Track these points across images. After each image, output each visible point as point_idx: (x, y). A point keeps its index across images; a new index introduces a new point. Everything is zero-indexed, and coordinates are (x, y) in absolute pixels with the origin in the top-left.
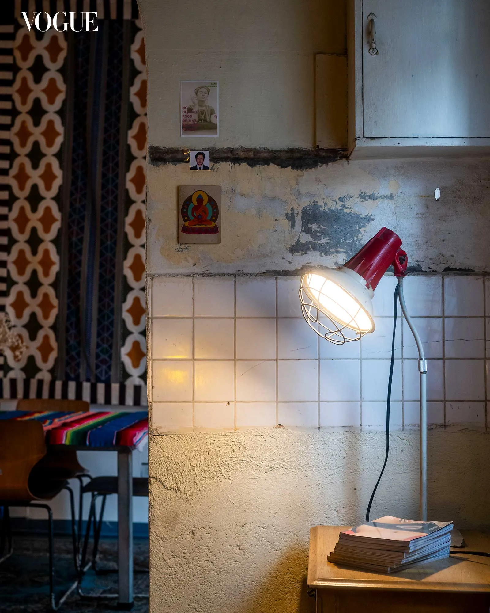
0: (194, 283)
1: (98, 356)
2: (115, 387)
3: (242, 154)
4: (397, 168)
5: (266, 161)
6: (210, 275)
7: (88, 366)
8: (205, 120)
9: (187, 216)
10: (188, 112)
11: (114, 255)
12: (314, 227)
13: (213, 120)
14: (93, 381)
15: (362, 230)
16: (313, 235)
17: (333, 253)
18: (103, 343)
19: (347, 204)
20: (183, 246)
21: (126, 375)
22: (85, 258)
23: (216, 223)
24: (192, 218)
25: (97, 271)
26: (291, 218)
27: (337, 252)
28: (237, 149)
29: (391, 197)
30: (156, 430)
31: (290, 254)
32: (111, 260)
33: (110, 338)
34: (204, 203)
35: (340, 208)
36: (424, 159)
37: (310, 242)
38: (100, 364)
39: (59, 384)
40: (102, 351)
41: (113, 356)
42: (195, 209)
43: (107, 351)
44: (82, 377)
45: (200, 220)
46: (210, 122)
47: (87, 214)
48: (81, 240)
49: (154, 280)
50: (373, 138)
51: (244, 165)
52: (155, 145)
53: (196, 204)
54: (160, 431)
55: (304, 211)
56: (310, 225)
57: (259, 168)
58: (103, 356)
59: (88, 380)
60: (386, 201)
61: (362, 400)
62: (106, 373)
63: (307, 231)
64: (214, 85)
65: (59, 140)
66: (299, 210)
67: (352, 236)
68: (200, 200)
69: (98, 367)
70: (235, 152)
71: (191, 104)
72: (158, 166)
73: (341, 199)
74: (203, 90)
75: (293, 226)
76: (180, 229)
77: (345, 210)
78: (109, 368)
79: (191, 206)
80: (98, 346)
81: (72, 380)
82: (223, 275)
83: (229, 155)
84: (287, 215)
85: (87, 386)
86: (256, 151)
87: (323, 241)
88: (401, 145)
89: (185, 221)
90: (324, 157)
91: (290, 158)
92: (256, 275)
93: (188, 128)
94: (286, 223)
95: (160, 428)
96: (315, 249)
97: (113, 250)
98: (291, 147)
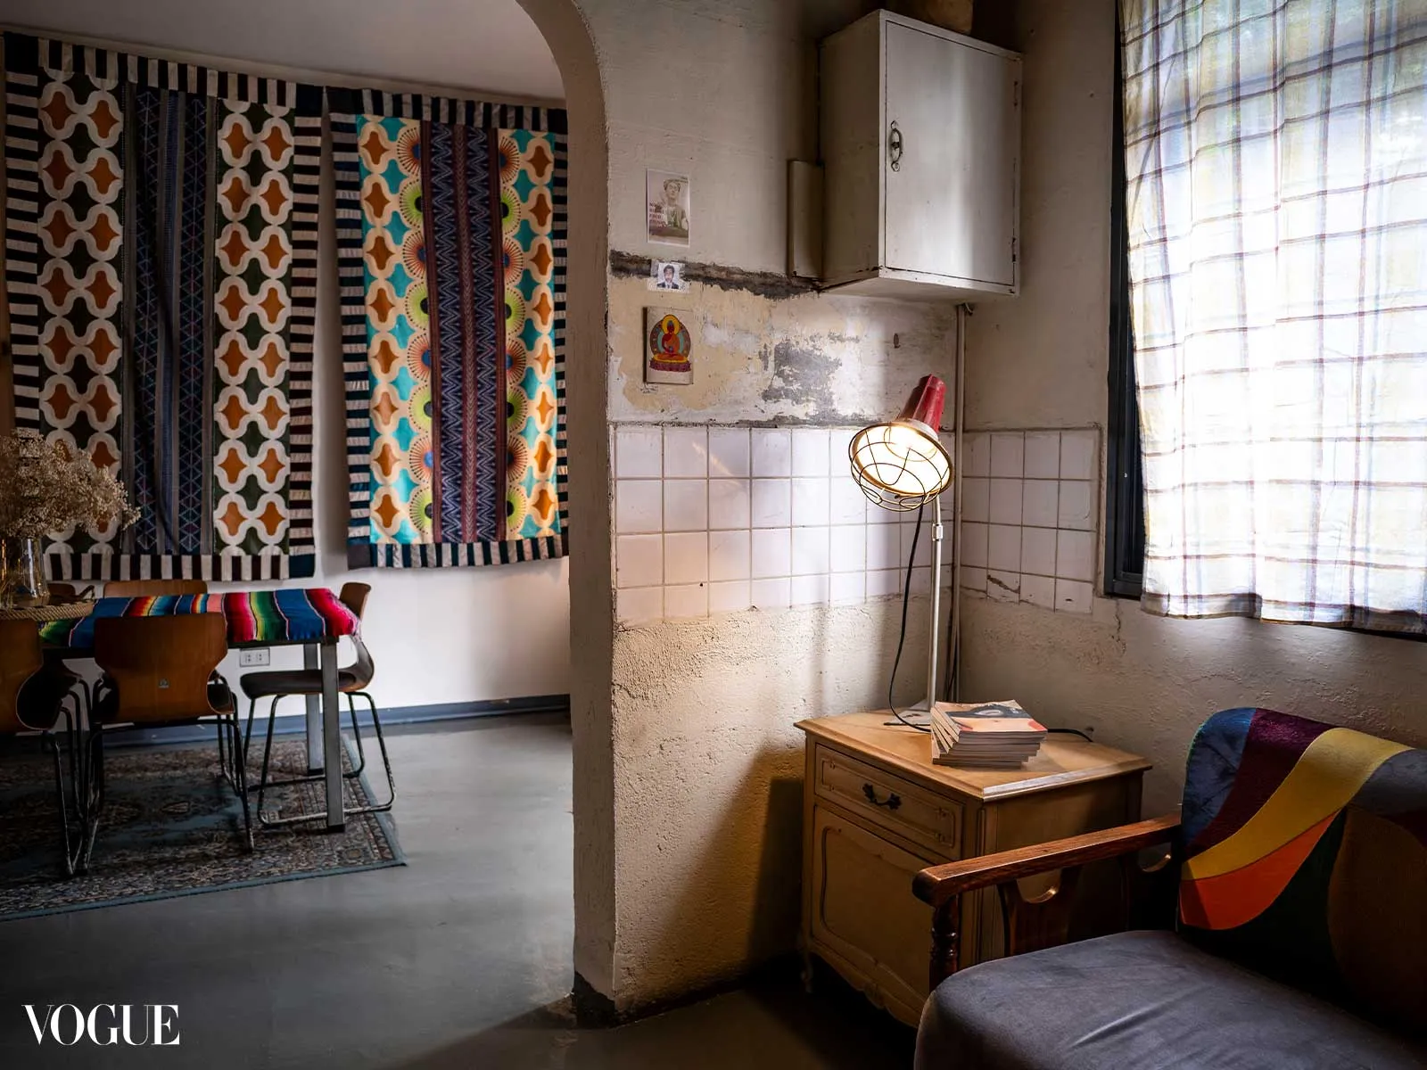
0: (663, 435)
1: (181, 522)
2: (206, 560)
3: (714, 274)
4: (863, 307)
5: (739, 285)
6: (680, 424)
7: (168, 533)
8: (675, 225)
9: (657, 347)
10: (656, 211)
11: (200, 396)
12: (787, 369)
13: (685, 226)
14: (175, 553)
15: (831, 376)
16: (786, 380)
17: (803, 402)
18: (188, 506)
19: (818, 344)
20: (650, 386)
21: (222, 545)
22: (159, 397)
23: (688, 359)
24: (662, 350)
25: (176, 416)
26: (763, 357)
27: (808, 400)
28: (709, 267)
29: (857, 340)
30: (621, 624)
31: (763, 401)
32: (196, 402)
33: (197, 500)
34: (676, 332)
35: (811, 349)
36: (886, 300)
37: (783, 388)
38: (185, 532)
39: (125, 559)
40: (187, 516)
41: (203, 523)
42: (666, 338)
43: (194, 516)
44: (160, 548)
45: (671, 353)
46: (681, 227)
47: (160, 341)
48: (153, 375)
49: (619, 429)
50: (894, 269)
51: (716, 287)
52: (617, 250)
53: (667, 332)
54: (626, 625)
55: (777, 350)
56: (782, 368)
57: (732, 292)
58: (188, 522)
59: (168, 552)
60: (852, 343)
61: (830, 571)
62: (194, 542)
63: (780, 374)
64: (684, 180)
65: (116, 243)
66: (772, 348)
67: (821, 383)
68: (671, 327)
69: (182, 535)
70: (708, 270)
71: (660, 201)
72: (621, 278)
73: (812, 339)
74: (673, 184)
75: (766, 368)
76: (649, 364)
77: (816, 352)
78: (198, 536)
79: (661, 335)
80: (182, 509)
81: (145, 553)
82: (695, 425)
83: (701, 273)
84: (760, 353)
85: (167, 561)
86: (728, 271)
87: (796, 386)
88: (918, 281)
89: (655, 353)
90: (796, 287)
91: (763, 284)
92: (729, 425)
93: (658, 231)
94: (760, 362)
95: (627, 621)
96: (787, 397)
97: (199, 389)
98: (764, 271)
